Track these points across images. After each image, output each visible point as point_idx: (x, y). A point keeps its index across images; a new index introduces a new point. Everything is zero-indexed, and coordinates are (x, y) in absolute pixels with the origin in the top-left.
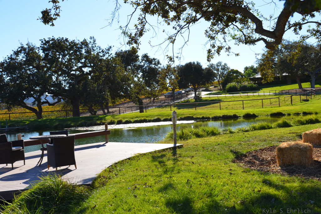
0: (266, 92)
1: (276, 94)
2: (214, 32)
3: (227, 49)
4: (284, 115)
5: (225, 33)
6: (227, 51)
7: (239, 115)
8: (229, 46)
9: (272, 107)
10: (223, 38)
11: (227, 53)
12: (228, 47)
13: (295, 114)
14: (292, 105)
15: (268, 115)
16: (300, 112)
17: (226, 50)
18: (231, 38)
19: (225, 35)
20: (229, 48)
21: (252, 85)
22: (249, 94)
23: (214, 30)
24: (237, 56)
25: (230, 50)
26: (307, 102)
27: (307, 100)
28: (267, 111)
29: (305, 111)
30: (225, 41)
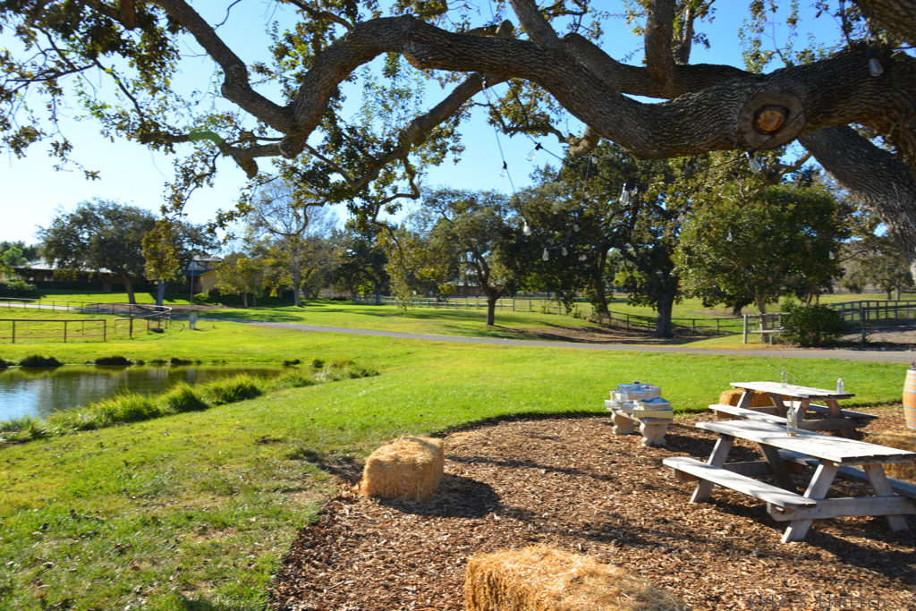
0: (58, 304)
1: (82, 312)
2: (15, 75)
3: (56, 145)
4: (129, 363)
5: (56, 91)
6: (55, 154)
7: (8, 360)
8: (65, 139)
9: (87, 342)
10: (49, 106)
11: (57, 160)
12: (61, 142)
13: (154, 361)
14: (132, 339)
15: (88, 362)
16: (164, 359)
17: (53, 149)
18: (87, 112)
19: (57, 97)
20: (67, 146)
21: (20, 284)
22: (14, 305)
23: (16, 67)
24: (90, 178)
25: (68, 154)
26: (162, 335)
27: (161, 331)
28: (86, 353)
29: (175, 357)
30: (54, 118)
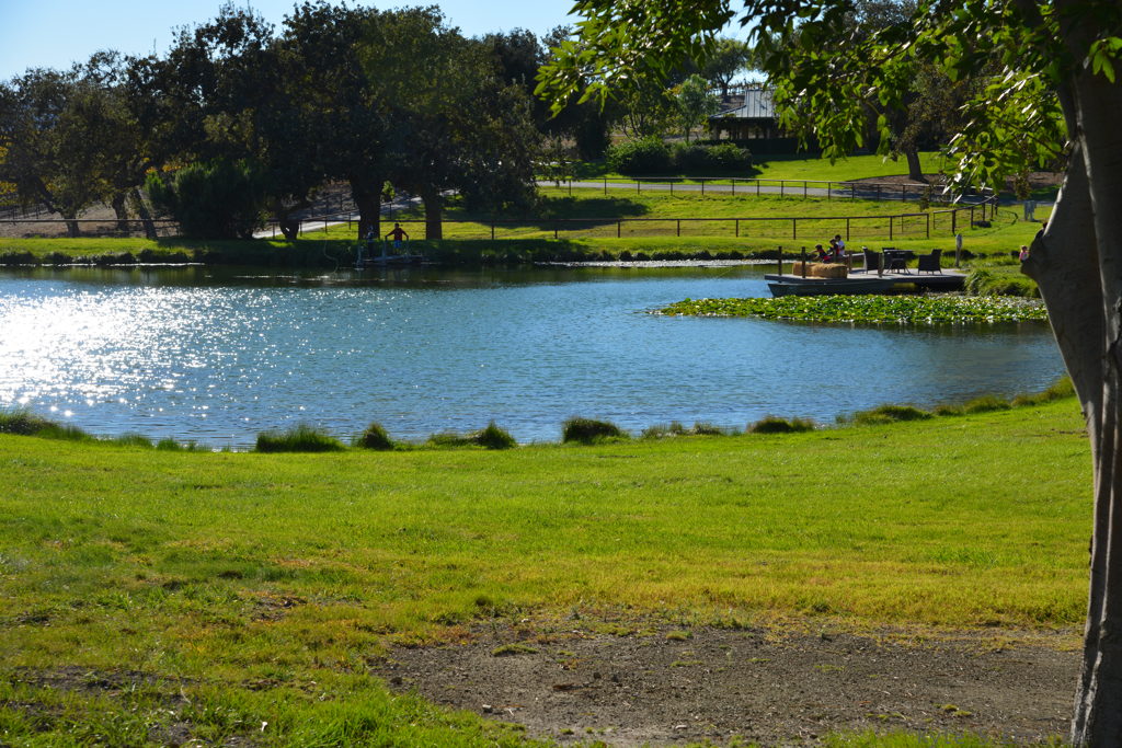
9: (910, 239)
21: (729, 150)
26: (987, 229)
27: (987, 225)
